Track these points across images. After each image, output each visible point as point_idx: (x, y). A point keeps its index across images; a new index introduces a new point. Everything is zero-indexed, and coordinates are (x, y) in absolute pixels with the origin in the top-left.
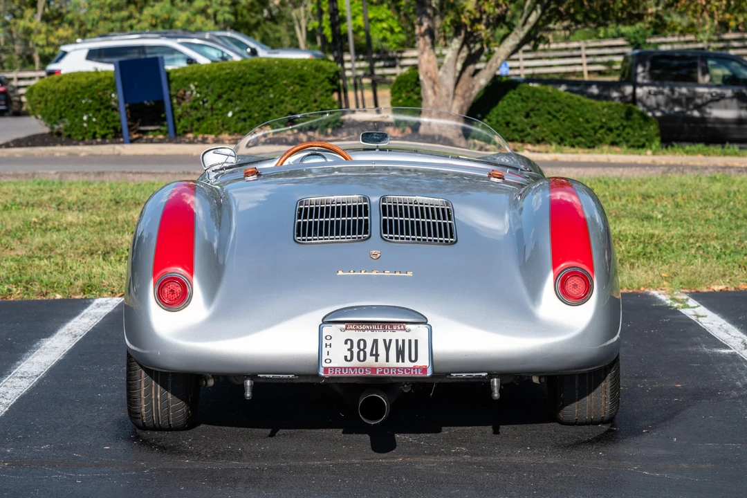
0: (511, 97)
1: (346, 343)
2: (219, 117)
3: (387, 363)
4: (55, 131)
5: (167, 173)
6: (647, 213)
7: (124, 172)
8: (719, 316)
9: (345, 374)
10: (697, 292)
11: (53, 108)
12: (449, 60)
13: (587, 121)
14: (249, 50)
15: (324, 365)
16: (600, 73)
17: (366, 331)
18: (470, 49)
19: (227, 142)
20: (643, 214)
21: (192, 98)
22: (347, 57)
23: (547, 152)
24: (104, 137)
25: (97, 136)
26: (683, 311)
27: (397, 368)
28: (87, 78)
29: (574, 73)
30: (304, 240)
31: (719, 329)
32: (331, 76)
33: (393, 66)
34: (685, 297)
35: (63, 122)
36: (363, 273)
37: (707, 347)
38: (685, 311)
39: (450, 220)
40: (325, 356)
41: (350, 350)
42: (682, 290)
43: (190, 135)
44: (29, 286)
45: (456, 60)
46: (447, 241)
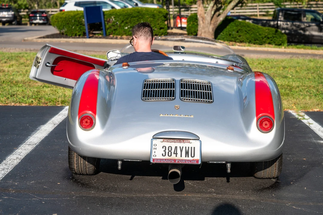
0: (232, 25)
1: (163, 148)
2: (122, 29)
3: (181, 157)
4: (61, 33)
5: (100, 51)
6: (285, 75)
7: (84, 51)
8: (318, 124)
9: (162, 162)
10: (308, 112)
11: (60, 24)
12: (209, 10)
13: (260, 35)
14: (135, 4)
15: (153, 157)
16: (264, 15)
17: (172, 143)
18: (217, 6)
19: (125, 39)
20: (284, 75)
21: (113, 22)
22: (171, 7)
23: (245, 46)
24: (79, 35)
25: (77, 35)
26: (303, 120)
27: (185, 160)
28: (73, 13)
29: (254, 15)
30: (146, 99)
31: (319, 130)
32: (165, 15)
33: (188, 11)
34: (303, 114)
35: (64, 29)
36: (171, 116)
37: (315, 140)
38: (304, 121)
39: (210, 91)
40: (153, 154)
41: (165, 151)
42: (302, 111)
43: (111, 36)
44: (40, 100)
45: (212, 10)
46: (209, 101)
